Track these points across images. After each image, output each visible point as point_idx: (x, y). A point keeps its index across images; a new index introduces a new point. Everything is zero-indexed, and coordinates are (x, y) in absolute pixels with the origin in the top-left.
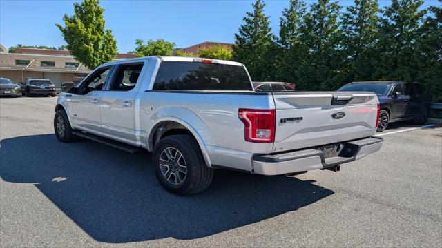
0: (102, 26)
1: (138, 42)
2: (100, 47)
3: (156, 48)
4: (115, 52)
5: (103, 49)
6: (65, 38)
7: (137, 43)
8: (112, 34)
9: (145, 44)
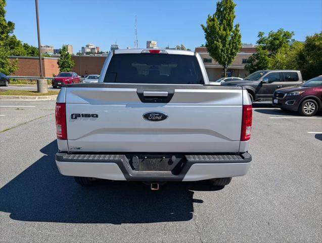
0: (231, 22)
1: (260, 34)
2: (227, 43)
3: (275, 39)
4: (239, 46)
5: (229, 44)
6: (206, 37)
7: (259, 36)
8: (239, 29)
9: (266, 35)
